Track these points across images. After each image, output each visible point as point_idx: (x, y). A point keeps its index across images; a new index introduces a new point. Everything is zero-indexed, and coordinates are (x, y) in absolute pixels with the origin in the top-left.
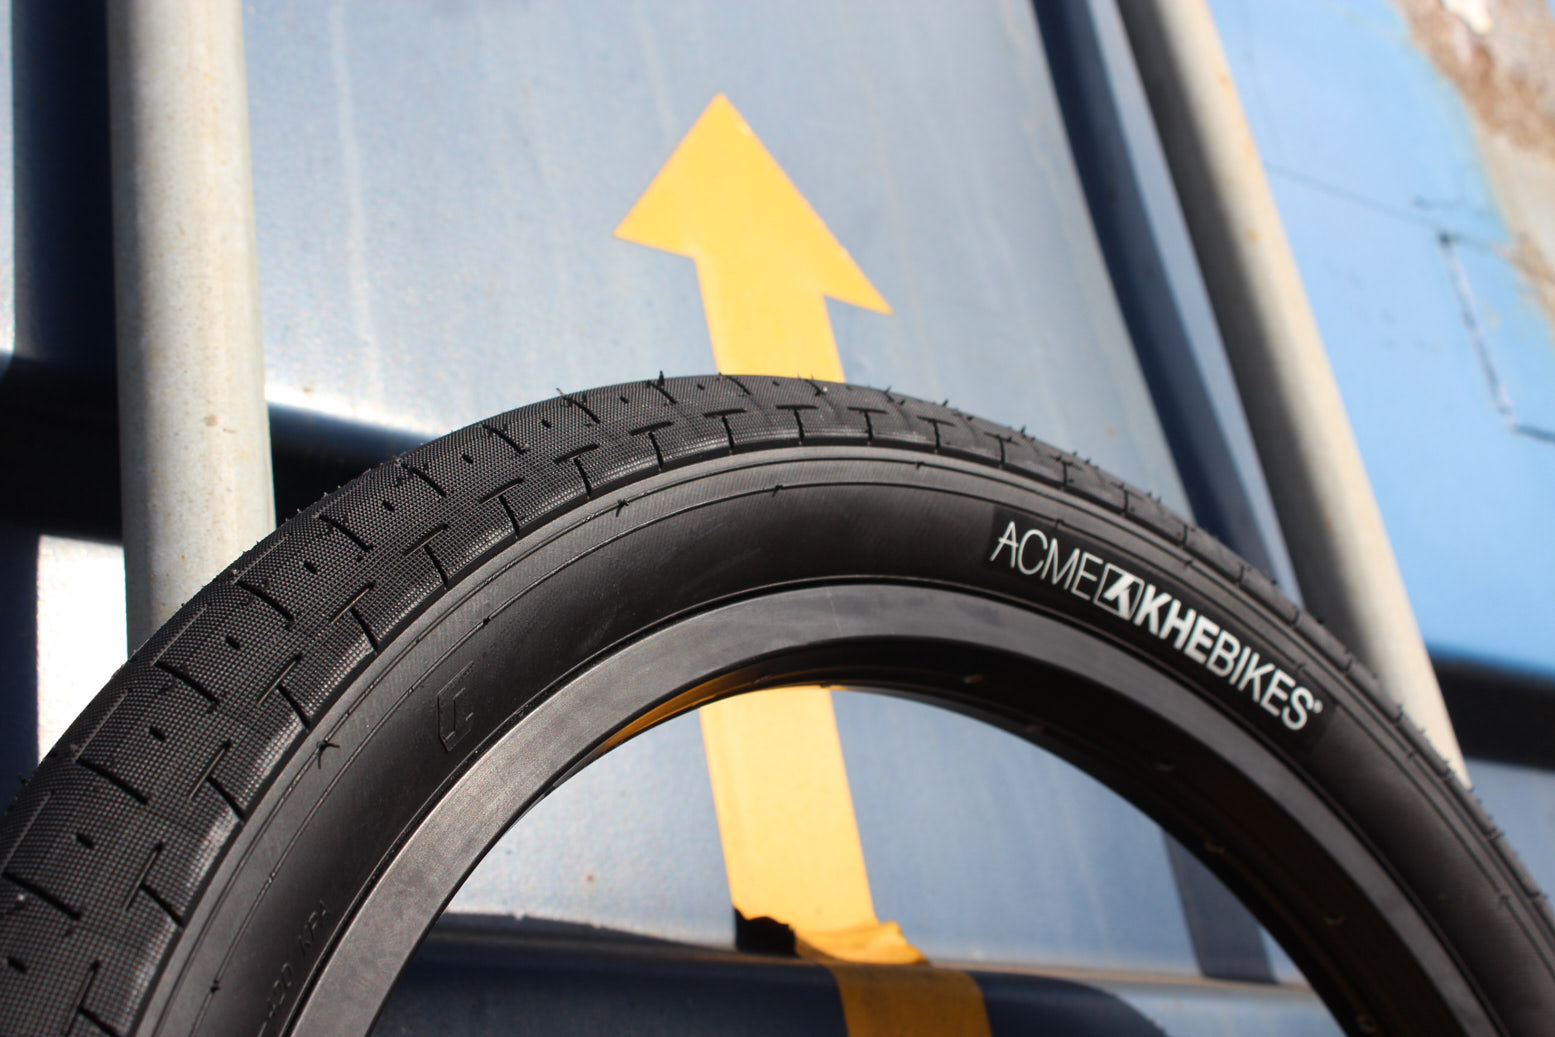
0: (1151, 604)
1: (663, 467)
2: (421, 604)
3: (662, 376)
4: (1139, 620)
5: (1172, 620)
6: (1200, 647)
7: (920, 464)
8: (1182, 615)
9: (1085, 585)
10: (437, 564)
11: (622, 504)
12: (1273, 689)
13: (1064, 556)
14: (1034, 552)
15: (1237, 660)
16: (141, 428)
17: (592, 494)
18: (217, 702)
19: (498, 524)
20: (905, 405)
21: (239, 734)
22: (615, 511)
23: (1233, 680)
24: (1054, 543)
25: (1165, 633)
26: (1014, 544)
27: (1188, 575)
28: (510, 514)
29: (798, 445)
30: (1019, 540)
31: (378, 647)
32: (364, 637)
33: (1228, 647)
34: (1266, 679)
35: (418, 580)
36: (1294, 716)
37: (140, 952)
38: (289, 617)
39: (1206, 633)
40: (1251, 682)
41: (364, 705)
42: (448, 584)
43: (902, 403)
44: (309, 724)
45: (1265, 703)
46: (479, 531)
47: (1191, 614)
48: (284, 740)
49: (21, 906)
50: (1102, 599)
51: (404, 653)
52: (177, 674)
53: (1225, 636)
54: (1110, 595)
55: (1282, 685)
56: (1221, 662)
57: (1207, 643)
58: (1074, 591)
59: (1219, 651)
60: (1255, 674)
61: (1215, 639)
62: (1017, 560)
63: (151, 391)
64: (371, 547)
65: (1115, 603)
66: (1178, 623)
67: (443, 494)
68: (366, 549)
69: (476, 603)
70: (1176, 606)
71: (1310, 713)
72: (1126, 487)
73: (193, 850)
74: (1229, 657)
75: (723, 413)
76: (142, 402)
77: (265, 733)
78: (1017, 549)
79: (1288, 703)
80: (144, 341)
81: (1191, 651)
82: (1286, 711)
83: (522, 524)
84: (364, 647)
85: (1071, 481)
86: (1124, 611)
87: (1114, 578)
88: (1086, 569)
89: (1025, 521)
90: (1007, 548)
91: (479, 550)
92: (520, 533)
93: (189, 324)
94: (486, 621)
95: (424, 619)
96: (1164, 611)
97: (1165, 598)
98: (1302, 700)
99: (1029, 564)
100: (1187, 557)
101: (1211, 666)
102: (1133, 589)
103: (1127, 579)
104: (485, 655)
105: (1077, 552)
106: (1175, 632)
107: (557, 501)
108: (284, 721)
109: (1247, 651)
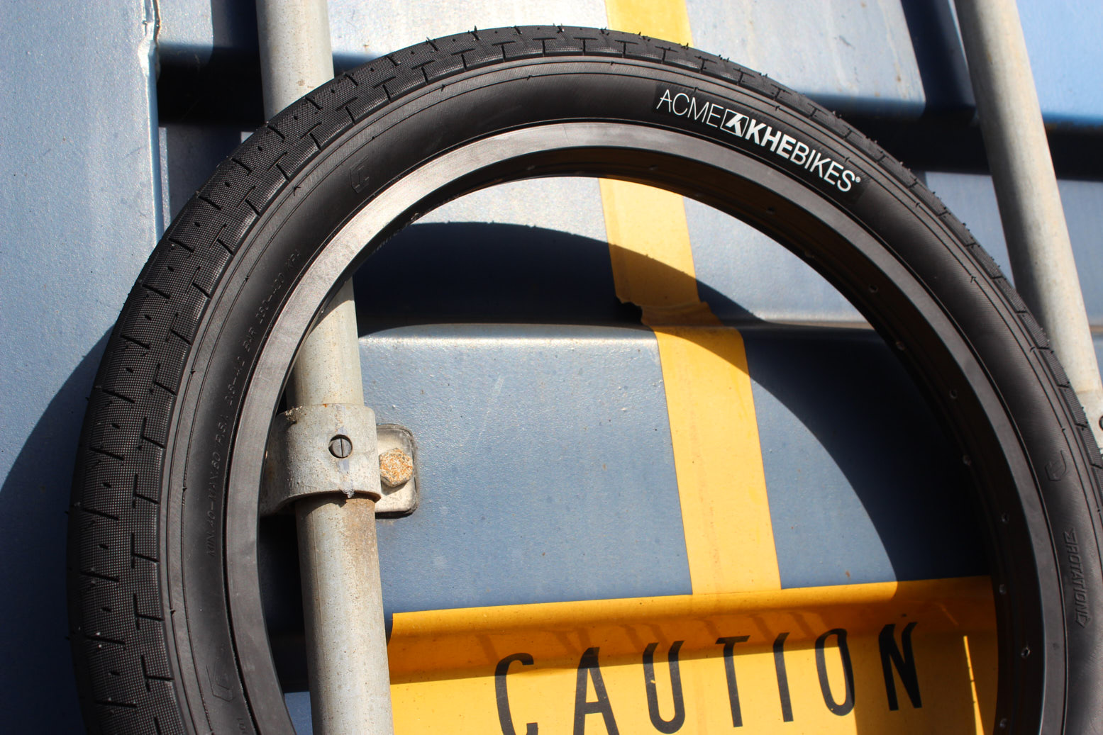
0: (754, 129)
1: (466, 69)
2: (341, 131)
3: (476, 29)
4: (748, 137)
5: (767, 136)
6: (785, 150)
7: (612, 63)
8: (773, 134)
9: (713, 120)
10: (350, 114)
11: (444, 86)
12: (830, 171)
13: (700, 106)
14: (682, 104)
15: (808, 157)
16: (270, 89)
17: (428, 82)
18: (251, 171)
19: (381, 96)
20: (610, 35)
21: (259, 183)
22: (440, 90)
23: (806, 167)
24: (694, 99)
25: (763, 144)
26: (670, 101)
27: (778, 114)
28: (387, 92)
29: (542, 57)
30: (672, 99)
31: (321, 149)
32: (315, 144)
33: (802, 150)
34: (826, 167)
35: (341, 121)
36: (844, 185)
37: (216, 264)
38: (283, 137)
39: (788, 143)
40: (817, 167)
41: (315, 172)
42: (355, 122)
43: (608, 34)
44: (289, 180)
45: (826, 178)
46: (371, 99)
47: (779, 134)
48: (279, 185)
49: (173, 248)
50: (724, 127)
51: (334, 151)
52: (237, 162)
53: (800, 144)
54: (729, 124)
55: (835, 169)
56: (798, 158)
57: (790, 148)
58: (707, 123)
59: (796, 151)
60: (819, 163)
61: (794, 146)
62: (672, 108)
63: (273, 69)
64: (322, 108)
65: (733, 129)
66: (771, 138)
67: (357, 85)
68: (319, 108)
69: (369, 131)
70: (769, 129)
71: (853, 183)
72: (742, 70)
73: (238, 227)
74: (803, 155)
75: (502, 44)
76: (270, 74)
77: (270, 183)
78: (672, 103)
79: (840, 178)
80: (268, 41)
81: (780, 152)
82: (839, 182)
83: (392, 96)
84: (315, 148)
85: (705, 68)
86: (738, 133)
87: (730, 116)
88: (713, 112)
89: (675, 88)
90: (665, 103)
91: (371, 108)
92: (391, 100)
93: (289, 32)
94: (373, 138)
95: (344, 137)
96: (762, 133)
97: (762, 126)
98: (848, 176)
99: (679, 109)
100: (777, 104)
101: (792, 159)
102: (743, 122)
103: (739, 116)
104: (373, 152)
105: (708, 104)
106: (769, 143)
107: (410, 86)
108: (278, 178)
109: (814, 152)
